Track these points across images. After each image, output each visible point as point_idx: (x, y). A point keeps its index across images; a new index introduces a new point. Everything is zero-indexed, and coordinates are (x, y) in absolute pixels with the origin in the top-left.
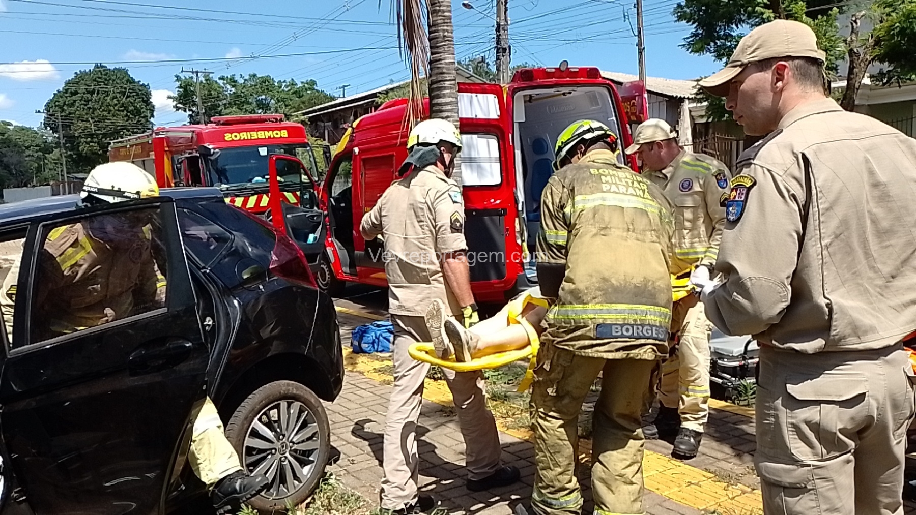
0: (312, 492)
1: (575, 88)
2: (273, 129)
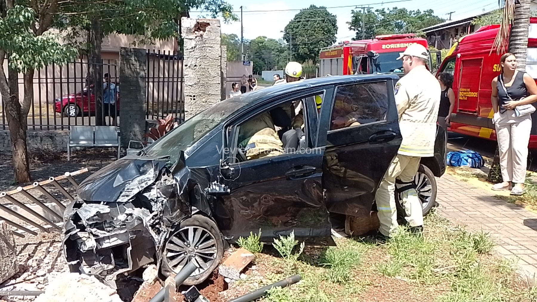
2: (409, 42)
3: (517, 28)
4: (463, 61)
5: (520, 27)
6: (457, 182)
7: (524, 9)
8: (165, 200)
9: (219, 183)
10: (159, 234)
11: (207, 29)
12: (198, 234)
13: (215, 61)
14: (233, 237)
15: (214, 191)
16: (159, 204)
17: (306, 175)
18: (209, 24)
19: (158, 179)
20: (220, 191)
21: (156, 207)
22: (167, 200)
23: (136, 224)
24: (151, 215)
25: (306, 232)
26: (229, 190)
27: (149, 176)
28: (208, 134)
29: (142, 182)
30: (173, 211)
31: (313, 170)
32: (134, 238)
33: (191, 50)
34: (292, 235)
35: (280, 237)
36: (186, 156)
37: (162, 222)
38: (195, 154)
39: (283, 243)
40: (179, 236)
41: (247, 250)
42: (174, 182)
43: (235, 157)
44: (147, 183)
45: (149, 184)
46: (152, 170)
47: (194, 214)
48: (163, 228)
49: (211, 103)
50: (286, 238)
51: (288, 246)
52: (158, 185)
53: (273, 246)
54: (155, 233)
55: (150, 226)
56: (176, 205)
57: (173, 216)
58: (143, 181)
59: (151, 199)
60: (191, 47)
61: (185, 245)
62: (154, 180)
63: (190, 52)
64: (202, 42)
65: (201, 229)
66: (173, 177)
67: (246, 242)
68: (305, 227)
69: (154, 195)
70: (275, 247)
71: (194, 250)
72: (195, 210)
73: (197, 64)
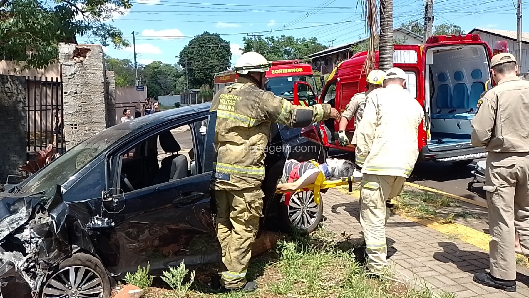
0: (314, 230)
1: (463, 46)
2: (295, 67)
3: (383, 54)
4: (343, 84)
5: (386, 54)
6: (342, 196)
7: (388, 37)
8: (41, 241)
9: (101, 217)
10: (35, 279)
11: (88, 54)
12: (81, 274)
13: (97, 87)
14: (120, 273)
15: (96, 226)
16: (33, 246)
17: (195, 201)
18: (89, 50)
19: (31, 217)
20: (103, 226)
21: (29, 249)
22: (43, 240)
23: (7, 270)
24: (25, 259)
25: (198, 260)
26: (113, 224)
27: (21, 215)
28: (88, 165)
29: (13, 223)
30: (50, 251)
31: (200, 196)
32: (5, 286)
33: (70, 77)
34: (182, 265)
35: (169, 269)
36: (63, 190)
37: (37, 265)
38: (73, 189)
39: (173, 275)
40: (58, 279)
41: (136, 285)
42: (50, 219)
43: (118, 188)
44: (18, 223)
45: (21, 224)
46: (24, 208)
47: (74, 254)
48: (39, 271)
49: (95, 132)
50: (176, 269)
51: (179, 277)
52: (32, 224)
53: (162, 279)
54: (29, 278)
55: (24, 270)
56: (53, 244)
57: (50, 257)
58: (14, 221)
59: (24, 240)
60: (70, 74)
61: (66, 287)
62: (27, 219)
63: (70, 79)
64: (82, 68)
65: (83, 269)
66: (49, 214)
67: (134, 278)
68: (196, 255)
69: (27, 236)
70: (164, 280)
71: (76, 292)
72: (76, 248)
73: (78, 91)
